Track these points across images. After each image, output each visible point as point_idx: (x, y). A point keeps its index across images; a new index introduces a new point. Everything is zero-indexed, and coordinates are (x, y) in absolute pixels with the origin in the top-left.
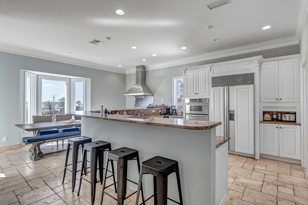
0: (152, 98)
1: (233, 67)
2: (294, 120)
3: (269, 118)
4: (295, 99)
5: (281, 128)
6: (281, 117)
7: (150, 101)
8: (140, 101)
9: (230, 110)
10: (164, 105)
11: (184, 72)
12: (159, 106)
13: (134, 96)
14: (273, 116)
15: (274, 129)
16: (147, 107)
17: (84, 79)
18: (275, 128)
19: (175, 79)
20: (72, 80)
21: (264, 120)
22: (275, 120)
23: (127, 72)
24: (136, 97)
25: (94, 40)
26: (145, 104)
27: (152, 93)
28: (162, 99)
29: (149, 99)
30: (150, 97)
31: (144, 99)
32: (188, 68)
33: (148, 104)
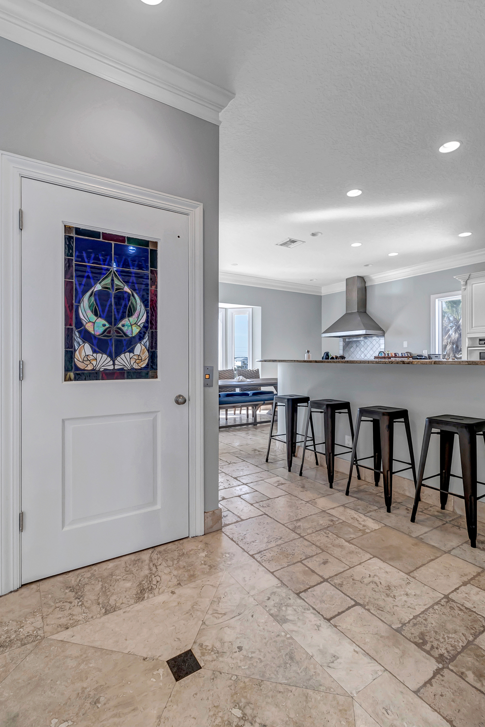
0: (382, 340)
7: (377, 346)
8: (355, 346)
10: (410, 353)
11: (462, 283)
12: (400, 355)
13: (340, 337)
16: (375, 358)
17: (250, 308)
19: (437, 300)
20: (229, 311)
23: (324, 291)
24: (344, 341)
25: (289, 240)
26: (366, 352)
27: (383, 330)
28: (406, 342)
29: (374, 342)
30: (377, 338)
31: (362, 343)
32: (474, 274)
33: (371, 352)
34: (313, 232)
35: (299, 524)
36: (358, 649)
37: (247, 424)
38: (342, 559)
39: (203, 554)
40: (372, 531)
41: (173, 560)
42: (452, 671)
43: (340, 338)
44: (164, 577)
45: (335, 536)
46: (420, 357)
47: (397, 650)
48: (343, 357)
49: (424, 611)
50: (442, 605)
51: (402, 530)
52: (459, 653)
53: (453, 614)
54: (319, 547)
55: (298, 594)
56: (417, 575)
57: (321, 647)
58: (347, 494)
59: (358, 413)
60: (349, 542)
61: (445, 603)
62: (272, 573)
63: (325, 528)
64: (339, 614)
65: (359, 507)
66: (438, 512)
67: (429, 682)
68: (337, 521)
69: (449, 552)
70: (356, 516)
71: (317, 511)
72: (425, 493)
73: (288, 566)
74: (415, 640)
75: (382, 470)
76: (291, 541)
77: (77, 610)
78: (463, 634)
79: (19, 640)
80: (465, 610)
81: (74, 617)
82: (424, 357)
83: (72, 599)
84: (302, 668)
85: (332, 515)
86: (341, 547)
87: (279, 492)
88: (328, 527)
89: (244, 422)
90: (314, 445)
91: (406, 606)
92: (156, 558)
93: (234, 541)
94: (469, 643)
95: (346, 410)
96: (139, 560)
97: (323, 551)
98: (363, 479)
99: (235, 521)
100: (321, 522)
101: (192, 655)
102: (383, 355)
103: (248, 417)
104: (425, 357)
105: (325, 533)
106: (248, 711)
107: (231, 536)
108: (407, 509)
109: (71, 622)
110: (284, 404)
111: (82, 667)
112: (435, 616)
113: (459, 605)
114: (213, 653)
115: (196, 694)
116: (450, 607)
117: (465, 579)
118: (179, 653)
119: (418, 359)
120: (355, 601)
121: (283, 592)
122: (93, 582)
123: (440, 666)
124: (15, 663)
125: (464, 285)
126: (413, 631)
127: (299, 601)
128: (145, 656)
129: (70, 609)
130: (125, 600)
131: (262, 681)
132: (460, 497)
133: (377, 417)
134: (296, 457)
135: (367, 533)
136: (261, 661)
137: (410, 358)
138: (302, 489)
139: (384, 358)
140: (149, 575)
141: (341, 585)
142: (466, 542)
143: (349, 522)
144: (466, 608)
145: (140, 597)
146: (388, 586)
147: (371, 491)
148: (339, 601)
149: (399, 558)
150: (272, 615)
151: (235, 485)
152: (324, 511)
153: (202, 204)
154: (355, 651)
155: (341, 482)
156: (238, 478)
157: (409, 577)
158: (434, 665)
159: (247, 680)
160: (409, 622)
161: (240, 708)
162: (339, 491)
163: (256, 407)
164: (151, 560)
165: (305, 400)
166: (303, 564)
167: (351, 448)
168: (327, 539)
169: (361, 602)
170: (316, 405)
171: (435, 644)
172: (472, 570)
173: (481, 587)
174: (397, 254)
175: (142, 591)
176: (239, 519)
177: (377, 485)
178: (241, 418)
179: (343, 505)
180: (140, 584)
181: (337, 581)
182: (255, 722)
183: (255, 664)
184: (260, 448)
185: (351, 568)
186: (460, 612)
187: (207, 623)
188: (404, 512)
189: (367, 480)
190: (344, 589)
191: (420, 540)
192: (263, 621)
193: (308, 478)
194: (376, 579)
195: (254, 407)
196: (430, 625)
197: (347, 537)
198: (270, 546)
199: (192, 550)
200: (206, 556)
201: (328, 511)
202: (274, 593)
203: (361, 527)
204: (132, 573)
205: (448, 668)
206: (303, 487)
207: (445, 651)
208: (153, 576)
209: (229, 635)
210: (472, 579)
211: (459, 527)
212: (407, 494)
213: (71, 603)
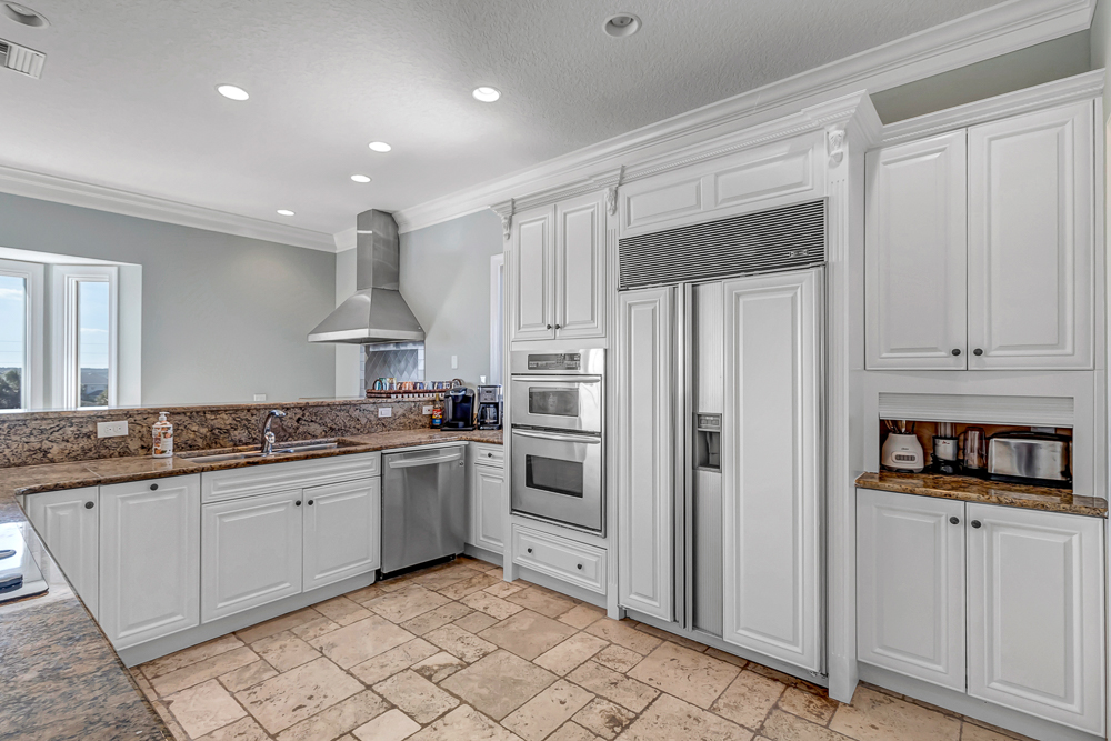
0: (420, 352)
1: (717, 175)
2: (1059, 478)
3: (912, 458)
4: (1069, 350)
5: (977, 525)
6: (983, 455)
9: (701, 411)
11: (504, 221)
12: (428, 387)
14: (935, 445)
15: (936, 527)
17: (110, 268)
18: (944, 521)
21: (886, 471)
22: (950, 469)
23: (339, 245)
24: (368, 348)
27: (421, 331)
28: (456, 357)
125: (506, 227)
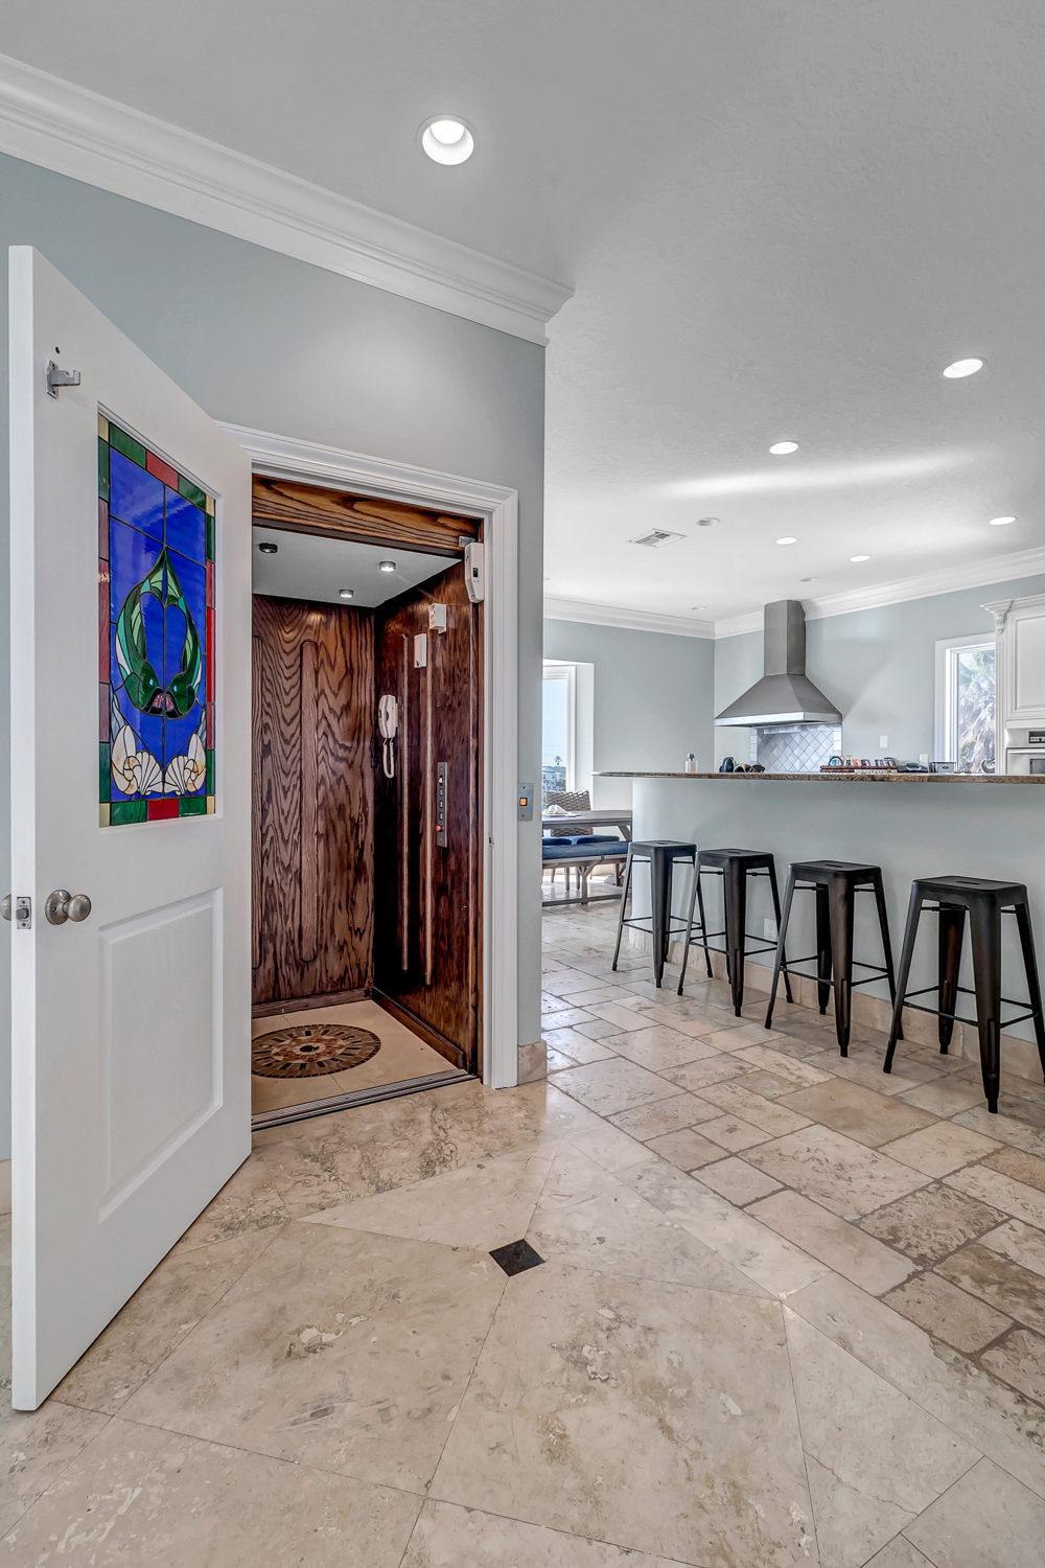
0: (837, 733)
7: (826, 744)
8: (781, 744)
10: (894, 760)
11: (997, 617)
13: (750, 726)
16: (823, 769)
17: (569, 667)
19: (948, 651)
23: (720, 631)
24: (760, 733)
25: (654, 532)
26: (804, 757)
27: (838, 713)
28: (886, 737)
29: (821, 738)
30: (827, 729)
31: (797, 738)
32: (1020, 601)
33: (815, 758)
34: (703, 517)
35: (682, 1072)
36: (788, 1244)
37: (568, 902)
38: (761, 1126)
39: (522, 1114)
40: (813, 1086)
41: (471, 1122)
42: (938, 1274)
43: (752, 729)
44: (461, 1146)
45: (748, 1092)
46: (913, 768)
47: (851, 1248)
48: (759, 768)
49: (898, 1200)
50: (929, 1192)
51: (868, 1085)
52: (951, 1253)
53: (947, 1205)
54: (720, 1107)
55: (688, 1173)
56: (890, 1150)
57: (730, 1241)
58: (768, 1025)
59: (789, 872)
60: (772, 1101)
61: (934, 1190)
62: (642, 1143)
63: (729, 1080)
64: (758, 1200)
65: (789, 1048)
66: (934, 1057)
67: (901, 1286)
68: (750, 1068)
69: (949, 1119)
70: (784, 1062)
71: (715, 1052)
72: (912, 1024)
73: (668, 1133)
74: (881, 1236)
75: (832, 980)
76: (671, 1097)
77: (331, 1186)
78: (960, 1230)
79: (254, 1222)
80: (968, 1200)
81: (329, 1195)
82: (920, 769)
83: (320, 1172)
84: (701, 1266)
85: (741, 1060)
86: (759, 1107)
87: (641, 1021)
88: (735, 1078)
89: (562, 897)
90: (705, 937)
91: (868, 1193)
92: (441, 1118)
93: (570, 1096)
94: (969, 1241)
95: (766, 870)
96: (413, 1120)
97: (727, 1113)
98: (798, 1001)
99: (569, 1065)
100: (722, 1071)
101: (527, 1246)
102: (839, 764)
103: (568, 889)
104: (923, 767)
105: (730, 1087)
106: (624, 1312)
107: (564, 1088)
108: (877, 1052)
109: (326, 1201)
110: (649, 859)
111: (361, 1256)
112: (917, 1205)
113: (957, 1193)
114: (558, 1244)
115: (542, 1291)
116: (943, 1195)
117: (973, 1158)
118: (505, 1244)
119: (908, 771)
120: (783, 1184)
121: (663, 1169)
122: (346, 1150)
123: (920, 1268)
124: (257, 1249)
125: (1000, 623)
126: (878, 1223)
127: (691, 1182)
128: (456, 1246)
129: (318, 1184)
130: (404, 1175)
131: (640, 1279)
132: (971, 1023)
133: (824, 881)
134: (670, 962)
135: (805, 1088)
136: (636, 1256)
137: (893, 771)
138: (684, 1018)
139: (841, 769)
140: (436, 1142)
141: (760, 1161)
142: (981, 1105)
143: (772, 1071)
144: (969, 1197)
145: (428, 1168)
146: (840, 1165)
147: (813, 1021)
148: (757, 1183)
149: (859, 1125)
150: (647, 1199)
151: (559, 1008)
152: (727, 1053)
153: (516, 492)
154: (783, 1247)
155: (756, 1007)
156: (564, 998)
157: (875, 1153)
158: (911, 1267)
159: (616, 1277)
160: (873, 1213)
161: (610, 1309)
162: (754, 1021)
163: (585, 868)
164: (433, 1121)
165: (689, 850)
166: (693, 1131)
167: (776, 943)
168: (732, 1095)
169: (794, 1185)
170: (709, 859)
171: (914, 1241)
172: (986, 1146)
173: (999, 1169)
174: (868, 558)
175: (430, 1163)
176: (574, 1064)
177: (823, 1012)
178: (553, 890)
179: (762, 1045)
180: (424, 1153)
181: (753, 1155)
182: (635, 1324)
183: (628, 1259)
184: (599, 946)
185: (775, 1138)
186: (957, 1202)
187: (543, 1207)
188: (873, 1058)
189: (805, 1004)
190: (763, 1167)
191: (898, 1101)
192: (634, 1206)
193: (693, 999)
194: (819, 1155)
195: (583, 868)
196: (907, 1218)
197: (769, 1093)
198: (634, 1104)
199: (501, 1108)
200: (526, 1117)
201: (733, 1054)
202: (649, 1171)
203: (793, 1079)
204: (406, 1138)
205: (932, 1271)
206: (686, 1014)
207: (929, 1251)
208: (443, 1144)
209: (581, 1223)
210: (984, 1158)
211: (971, 1082)
212: (880, 1027)
213: (318, 1176)
